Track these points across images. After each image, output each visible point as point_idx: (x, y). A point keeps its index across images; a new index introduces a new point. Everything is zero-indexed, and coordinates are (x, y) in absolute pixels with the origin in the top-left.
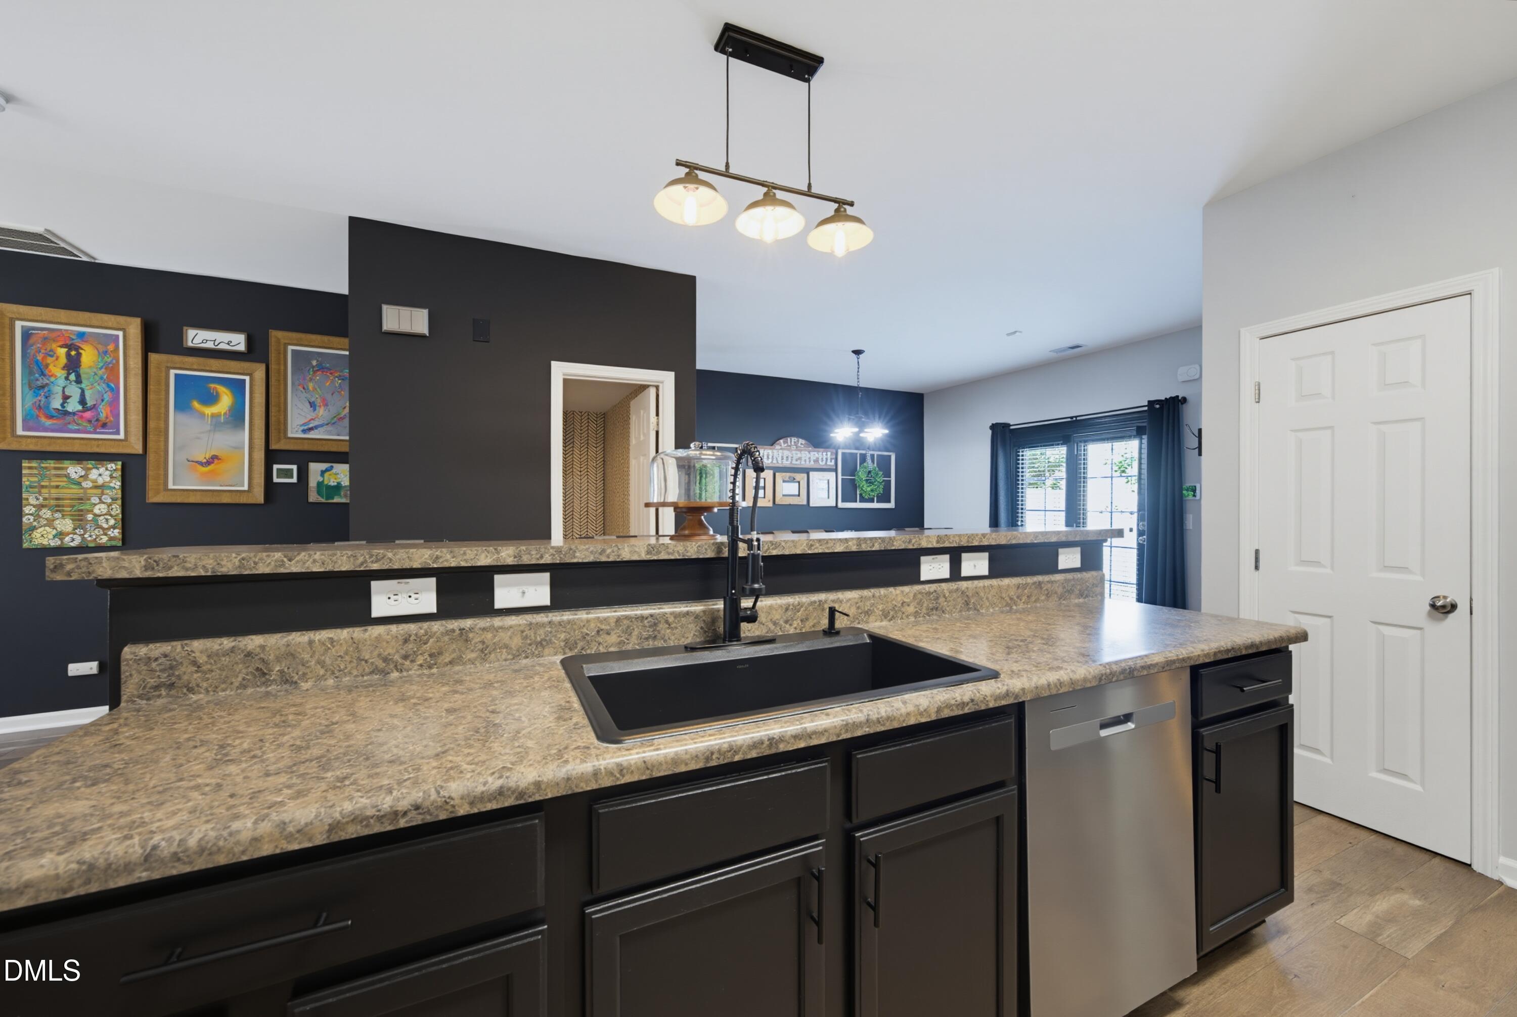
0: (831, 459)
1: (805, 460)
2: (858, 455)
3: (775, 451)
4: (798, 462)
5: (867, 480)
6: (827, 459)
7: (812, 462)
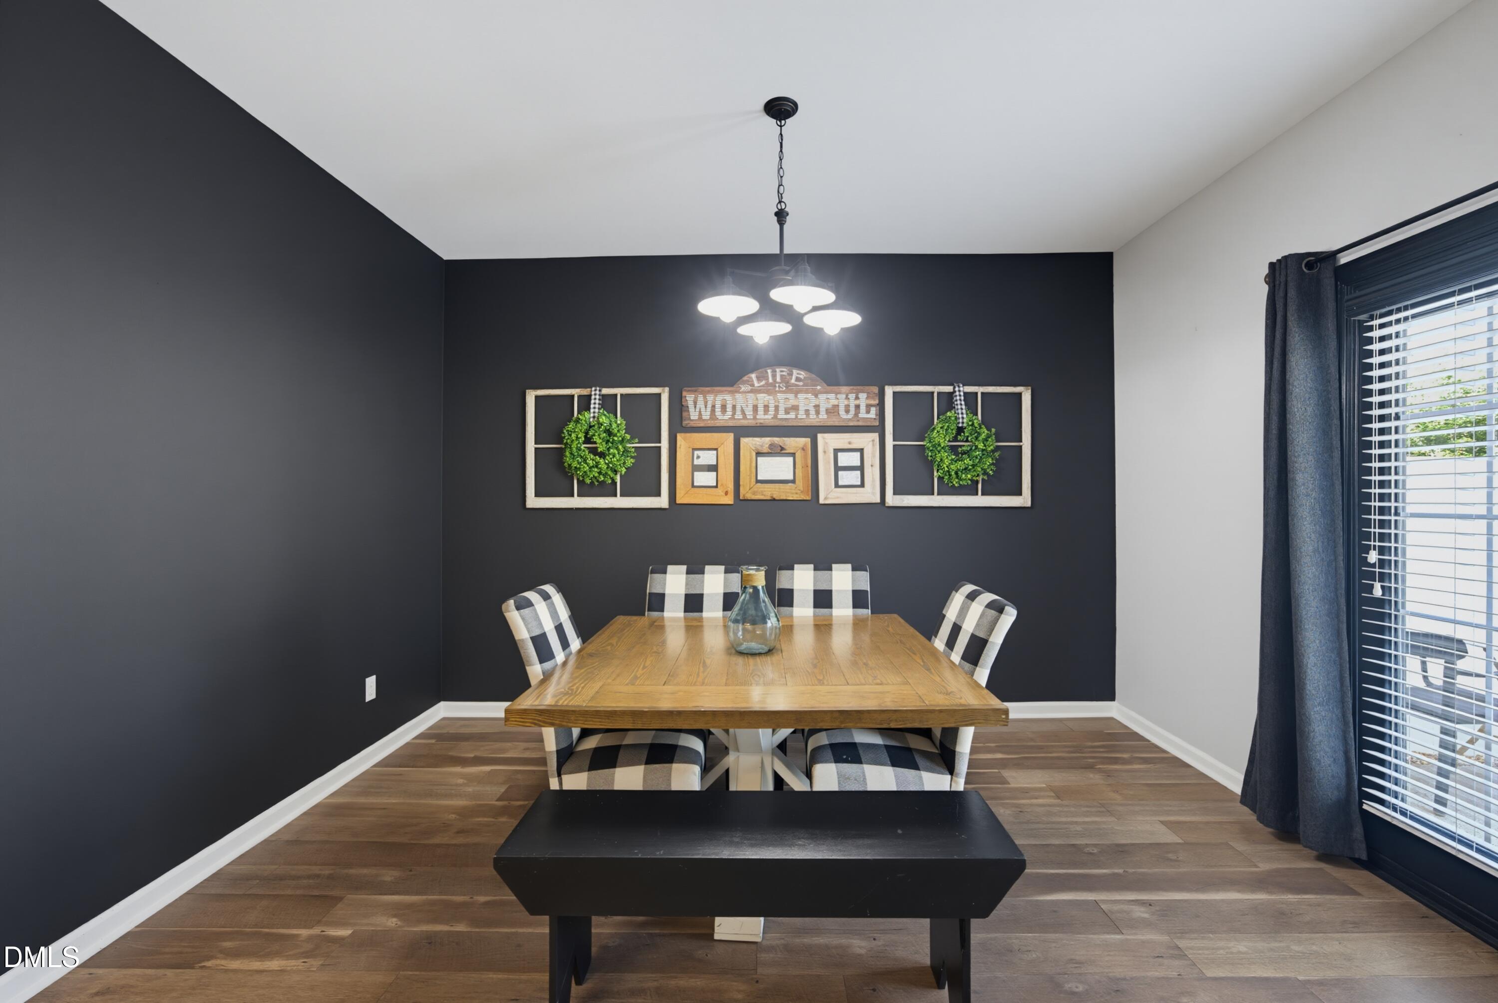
0: (869, 407)
1: (807, 412)
2: (935, 395)
3: (738, 396)
4: (792, 415)
5: (954, 449)
6: (857, 407)
7: (823, 416)
